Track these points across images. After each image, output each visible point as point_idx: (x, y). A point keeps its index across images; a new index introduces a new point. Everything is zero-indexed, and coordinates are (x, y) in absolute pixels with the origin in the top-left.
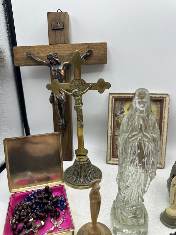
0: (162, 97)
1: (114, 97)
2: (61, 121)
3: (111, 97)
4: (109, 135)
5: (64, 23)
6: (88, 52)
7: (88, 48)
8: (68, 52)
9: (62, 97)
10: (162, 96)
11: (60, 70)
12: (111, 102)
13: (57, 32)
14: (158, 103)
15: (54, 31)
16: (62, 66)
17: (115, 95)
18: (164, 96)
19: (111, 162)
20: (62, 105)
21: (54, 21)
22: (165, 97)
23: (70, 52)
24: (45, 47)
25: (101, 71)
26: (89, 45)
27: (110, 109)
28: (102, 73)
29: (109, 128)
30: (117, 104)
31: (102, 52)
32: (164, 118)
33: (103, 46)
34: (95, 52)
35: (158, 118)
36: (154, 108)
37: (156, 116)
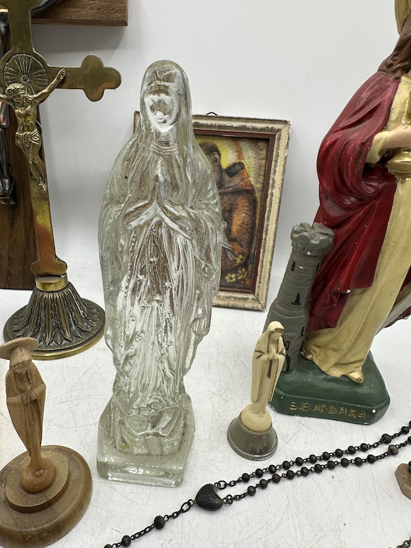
0: (272, 129)
10: (270, 126)
14: (262, 144)
18: (276, 126)
22: (279, 130)
32: (273, 186)
35: (259, 186)
36: (251, 159)
37: (253, 179)
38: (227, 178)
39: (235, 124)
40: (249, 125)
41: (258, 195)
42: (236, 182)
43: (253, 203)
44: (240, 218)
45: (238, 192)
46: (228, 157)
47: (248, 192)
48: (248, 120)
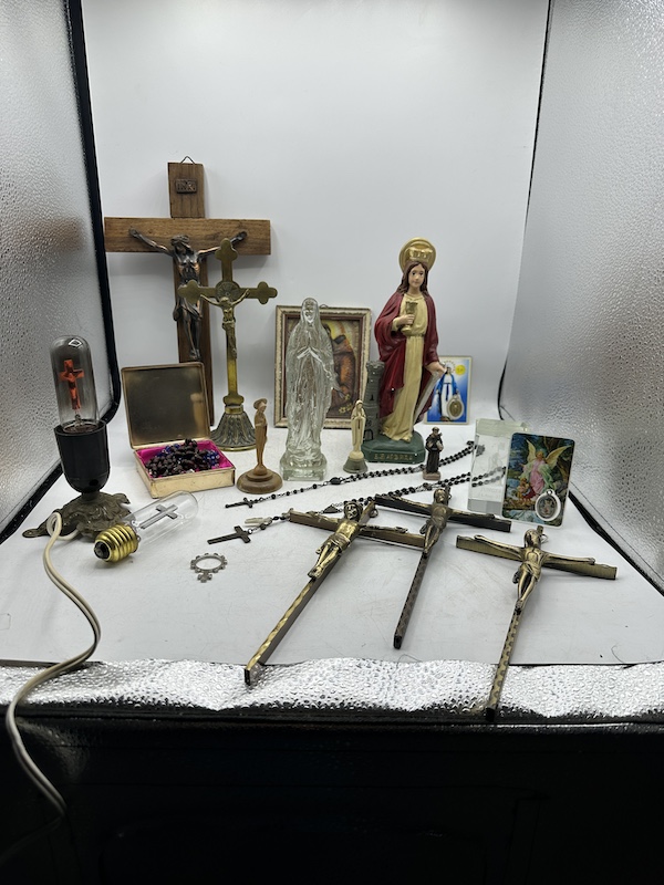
0: (361, 314)
1: (284, 312)
2: (194, 351)
3: (280, 313)
4: (278, 377)
5: (196, 183)
6: (240, 235)
7: (239, 227)
8: (204, 233)
9: (197, 309)
10: (359, 312)
11: (194, 264)
12: (279, 322)
13: (185, 197)
14: (355, 323)
15: (179, 196)
16: (196, 257)
17: (287, 310)
18: (363, 312)
19: (282, 425)
20: (197, 324)
21: (180, 178)
22: (365, 314)
23: (209, 233)
24: (164, 221)
25: (261, 265)
26: (240, 223)
27: (279, 334)
28: (263, 269)
29: (278, 366)
30: (290, 326)
31: (263, 236)
32: (364, 349)
33: (264, 226)
34: (252, 236)
35: (356, 349)
36: (349, 332)
37: (352, 345)
38: (336, 345)
39: (338, 312)
40: (347, 312)
41: (356, 355)
42: (341, 347)
43: (353, 360)
44: (346, 369)
45: (343, 353)
46: (336, 332)
47: (350, 353)
48: (346, 309)
